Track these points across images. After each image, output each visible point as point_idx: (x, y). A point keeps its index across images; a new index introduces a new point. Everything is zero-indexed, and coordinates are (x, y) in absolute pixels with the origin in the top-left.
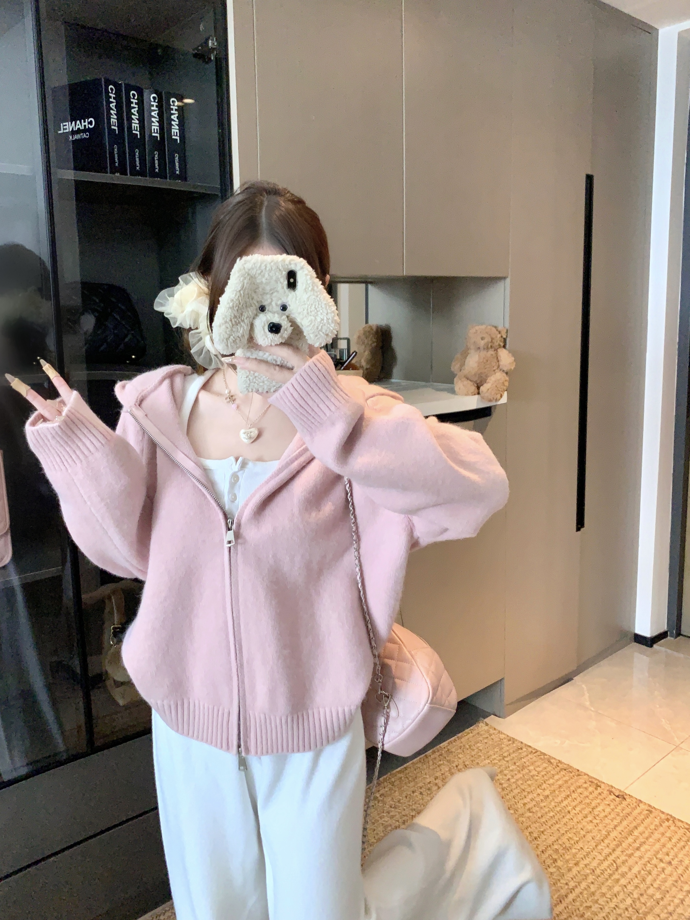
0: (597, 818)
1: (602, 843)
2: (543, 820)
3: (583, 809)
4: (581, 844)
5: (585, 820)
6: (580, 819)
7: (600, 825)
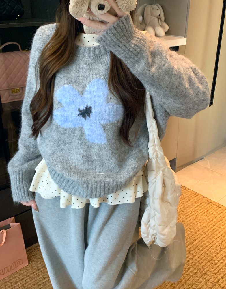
0: (209, 214)
1: (210, 223)
2: (187, 214)
3: (203, 211)
4: (201, 223)
5: (204, 215)
6: (202, 214)
7: (210, 216)
